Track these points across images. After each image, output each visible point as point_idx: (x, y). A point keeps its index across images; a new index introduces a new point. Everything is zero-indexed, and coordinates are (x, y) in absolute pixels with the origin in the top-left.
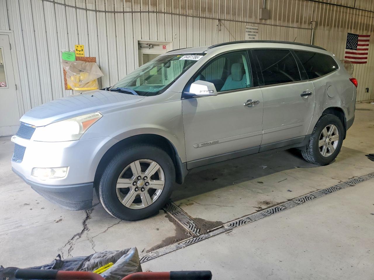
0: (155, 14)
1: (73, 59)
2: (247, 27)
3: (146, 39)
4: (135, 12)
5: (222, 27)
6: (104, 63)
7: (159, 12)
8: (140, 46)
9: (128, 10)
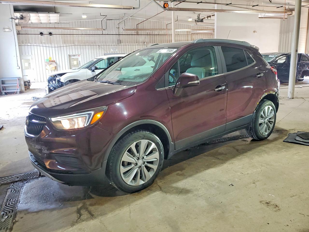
0: (74, 46)
1: (48, 61)
2: (112, 47)
3: (71, 54)
4: (67, 46)
5: (100, 48)
6: (58, 62)
7: (75, 45)
8: (70, 56)
9: (65, 46)
